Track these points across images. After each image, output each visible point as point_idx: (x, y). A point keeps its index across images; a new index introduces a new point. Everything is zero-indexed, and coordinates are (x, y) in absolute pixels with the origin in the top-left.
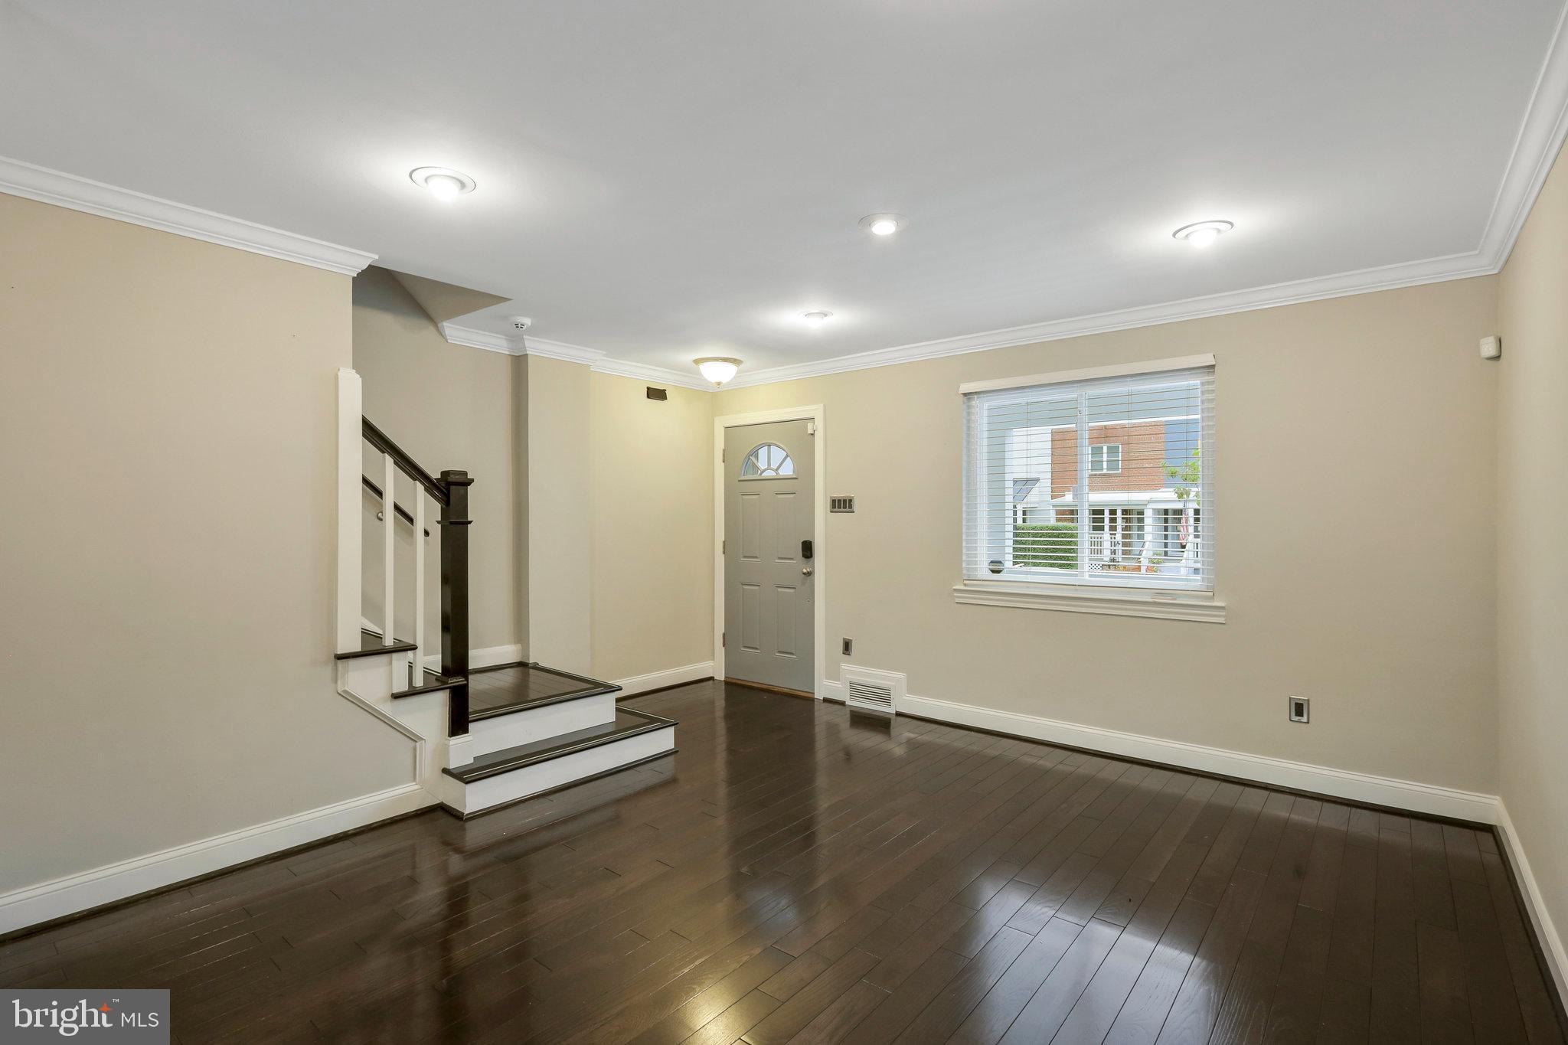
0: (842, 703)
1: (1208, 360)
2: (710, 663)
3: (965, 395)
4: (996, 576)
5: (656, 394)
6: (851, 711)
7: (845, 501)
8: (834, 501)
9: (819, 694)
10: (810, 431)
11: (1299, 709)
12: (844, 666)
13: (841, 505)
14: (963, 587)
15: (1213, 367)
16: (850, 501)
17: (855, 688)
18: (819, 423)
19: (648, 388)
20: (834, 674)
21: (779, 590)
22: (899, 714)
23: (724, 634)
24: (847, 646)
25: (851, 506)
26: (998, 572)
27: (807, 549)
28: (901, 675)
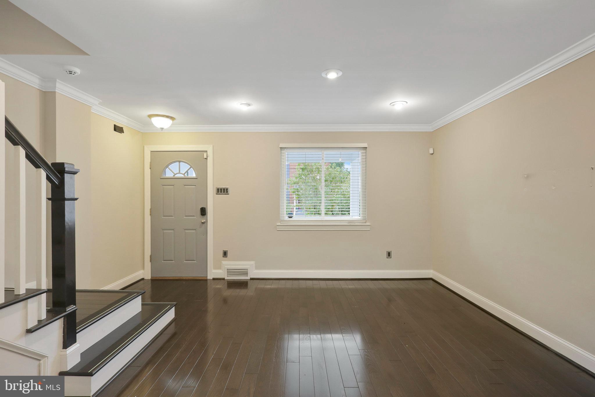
0: (224, 279)
1: (365, 145)
2: (141, 272)
3: (281, 148)
4: (290, 219)
5: (118, 129)
6: (228, 282)
7: (224, 189)
8: (218, 189)
9: (210, 277)
10: (205, 157)
11: (389, 254)
12: (224, 262)
13: (222, 191)
14: (280, 224)
15: (366, 148)
16: (227, 189)
17: (230, 272)
18: (210, 153)
19: (115, 125)
20: (218, 266)
21: (186, 231)
22: (252, 279)
23: (151, 256)
24: (225, 254)
25: (227, 192)
26: (291, 217)
27: (203, 212)
28: (253, 263)
